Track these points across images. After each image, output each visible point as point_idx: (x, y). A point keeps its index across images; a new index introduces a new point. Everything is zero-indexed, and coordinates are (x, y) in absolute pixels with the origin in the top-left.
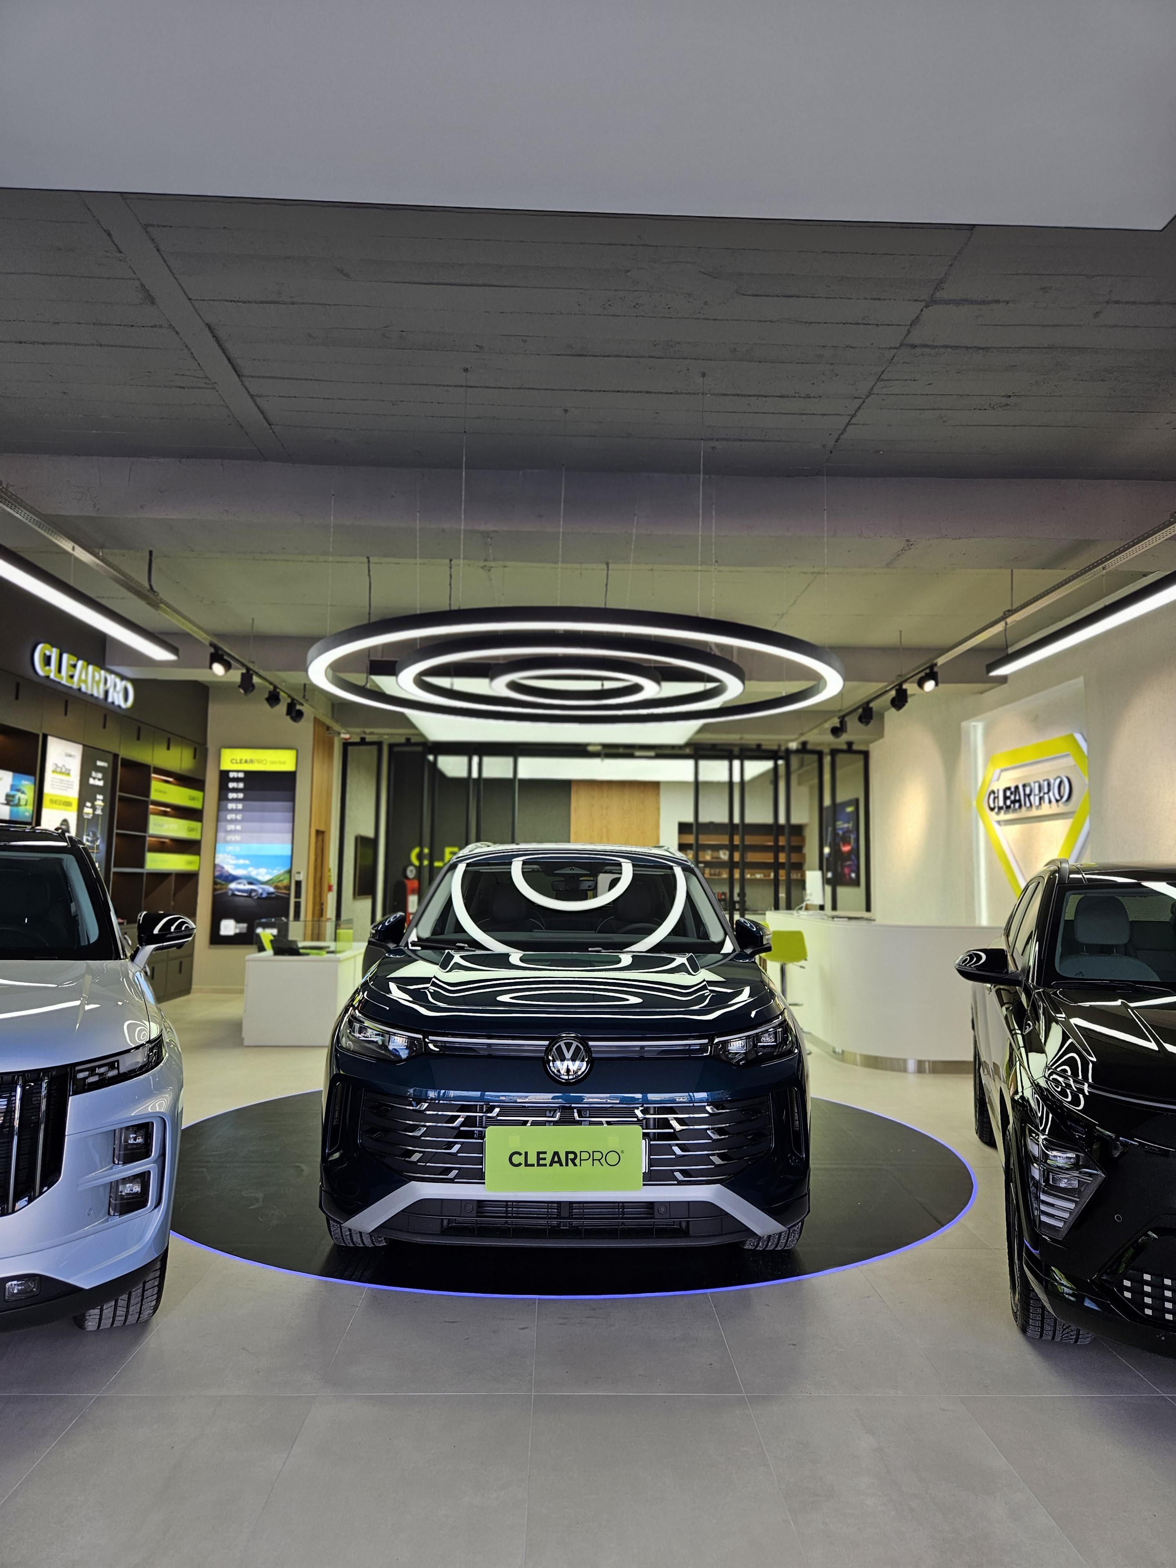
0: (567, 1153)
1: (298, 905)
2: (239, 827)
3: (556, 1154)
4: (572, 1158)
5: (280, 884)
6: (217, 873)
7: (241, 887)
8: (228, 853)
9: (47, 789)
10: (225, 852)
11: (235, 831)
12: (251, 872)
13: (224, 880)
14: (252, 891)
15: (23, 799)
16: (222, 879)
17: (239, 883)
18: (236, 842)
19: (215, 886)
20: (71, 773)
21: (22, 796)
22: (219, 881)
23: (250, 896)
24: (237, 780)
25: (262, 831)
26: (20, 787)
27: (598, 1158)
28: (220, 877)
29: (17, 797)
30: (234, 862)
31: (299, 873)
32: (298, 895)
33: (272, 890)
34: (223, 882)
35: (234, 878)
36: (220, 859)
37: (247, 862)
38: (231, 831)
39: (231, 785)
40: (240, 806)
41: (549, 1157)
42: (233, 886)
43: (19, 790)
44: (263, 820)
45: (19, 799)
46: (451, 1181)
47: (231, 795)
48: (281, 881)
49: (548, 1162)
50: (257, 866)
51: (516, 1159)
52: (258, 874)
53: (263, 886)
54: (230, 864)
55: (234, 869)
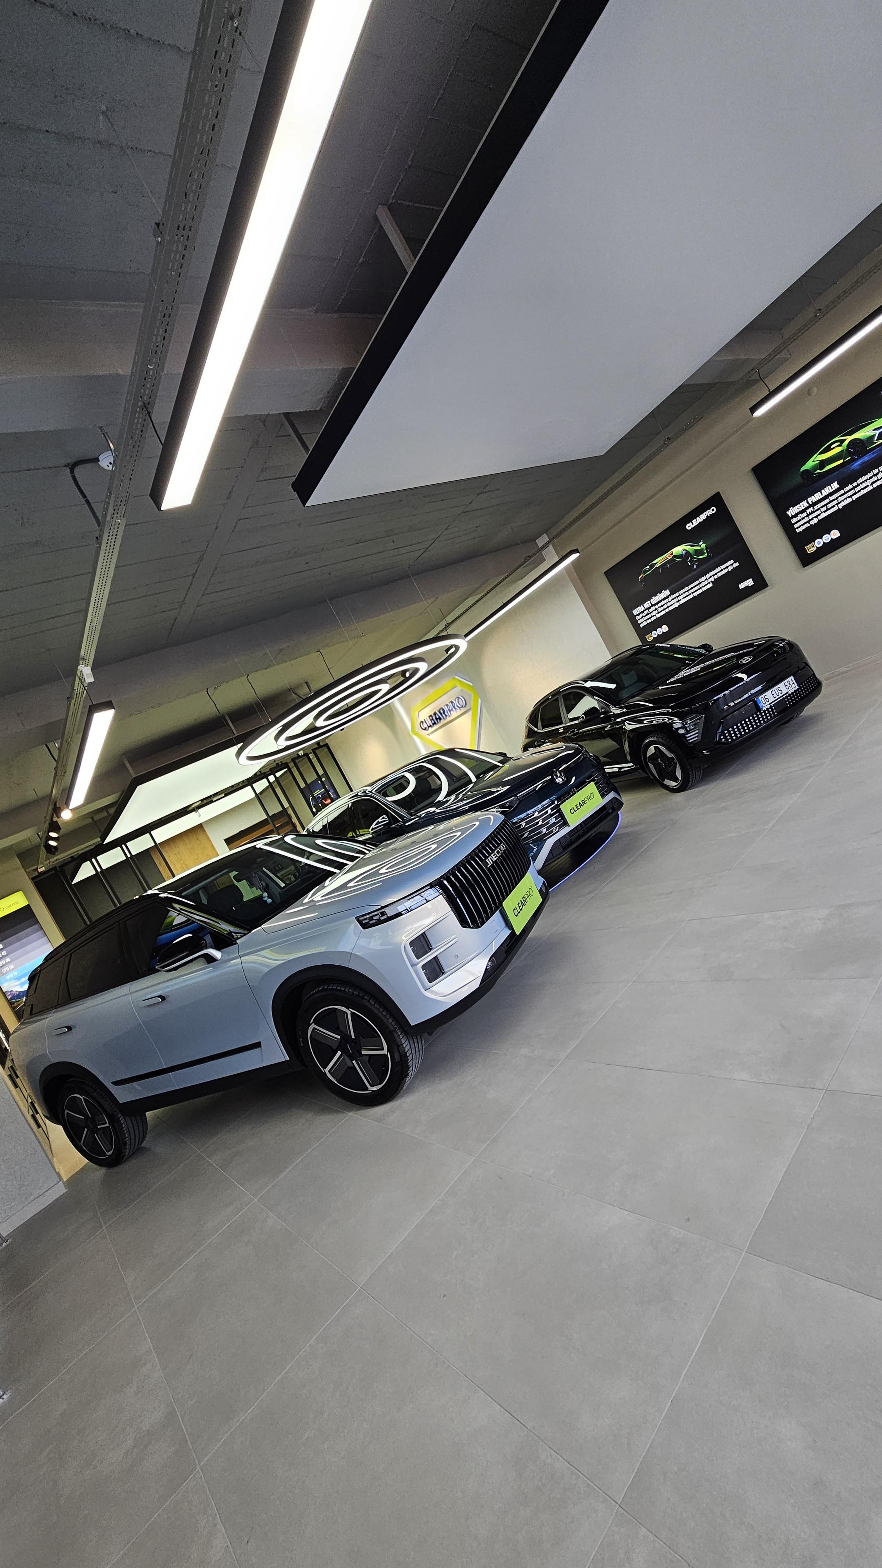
0: (582, 801)
2: (8, 960)
3: (580, 803)
4: (584, 802)
6: (9, 998)
8: (11, 979)
10: (6, 981)
11: (7, 963)
18: (11, 970)
19: (13, 1006)
22: (14, 1000)
25: (26, 954)
27: (589, 798)
28: (13, 997)
30: (19, 983)
34: (17, 1000)
38: (3, 966)
41: (578, 805)
44: (22, 947)
46: (558, 831)
49: (579, 807)
51: (572, 811)
54: (16, 986)
55: (22, 987)
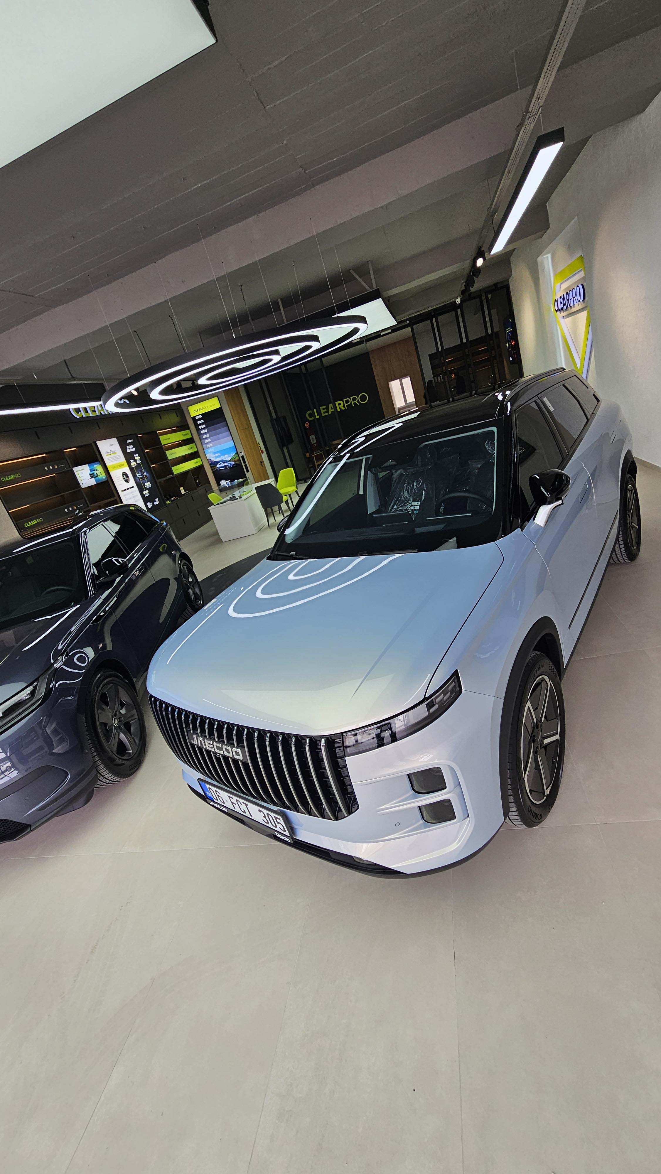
1: (246, 466)
2: (210, 440)
5: (235, 460)
6: (210, 463)
7: (221, 465)
8: (210, 453)
9: (108, 464)
11: (209, 442)
12: (222, 458)
13: (214, 465)
14: (226, 466)
15: (99, 473)
16: (213, 464)
17: (220, 464)
19: (212, 468)
20: (116, 452)
21: (97, 472)
22: (212, 466)
23: (226, 468)
24: (200, 419)
25: (219, 439)
26: (94, 469)
29: (95, 473)
30: (214, 456)
31: (241, 452)
32: (244, 462)
33: (233, 463)
35: (218, 463)
36: (209, 456)
37: (219, 454)
38: (207, 443)
39: (199, 422)
40: (206, 431)
42: (218, 466)
43: (95, 470)
44: (217, 434)
45: (96, 473)
47: (201, 427)
48: (236, 458)
50: (224, 455)
52: (225, 458)
53: (229, 463)
54: (214, 457)
55: (216, 459)
